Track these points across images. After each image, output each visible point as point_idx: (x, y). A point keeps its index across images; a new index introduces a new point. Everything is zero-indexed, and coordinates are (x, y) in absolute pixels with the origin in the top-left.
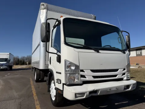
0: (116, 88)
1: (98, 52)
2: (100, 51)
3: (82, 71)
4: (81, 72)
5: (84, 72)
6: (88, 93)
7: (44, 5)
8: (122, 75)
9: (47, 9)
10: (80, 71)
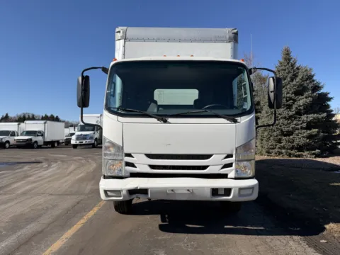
0: (188, 190)
1: (165, 122)
2: (170, 120)
3: (129, 155)
4: (126, 158)
5: (133, 157)
6: (124, 192)
7: (119, 32)
8: (223, 168)
9: (125, 39)
10: (124, 155)
